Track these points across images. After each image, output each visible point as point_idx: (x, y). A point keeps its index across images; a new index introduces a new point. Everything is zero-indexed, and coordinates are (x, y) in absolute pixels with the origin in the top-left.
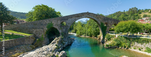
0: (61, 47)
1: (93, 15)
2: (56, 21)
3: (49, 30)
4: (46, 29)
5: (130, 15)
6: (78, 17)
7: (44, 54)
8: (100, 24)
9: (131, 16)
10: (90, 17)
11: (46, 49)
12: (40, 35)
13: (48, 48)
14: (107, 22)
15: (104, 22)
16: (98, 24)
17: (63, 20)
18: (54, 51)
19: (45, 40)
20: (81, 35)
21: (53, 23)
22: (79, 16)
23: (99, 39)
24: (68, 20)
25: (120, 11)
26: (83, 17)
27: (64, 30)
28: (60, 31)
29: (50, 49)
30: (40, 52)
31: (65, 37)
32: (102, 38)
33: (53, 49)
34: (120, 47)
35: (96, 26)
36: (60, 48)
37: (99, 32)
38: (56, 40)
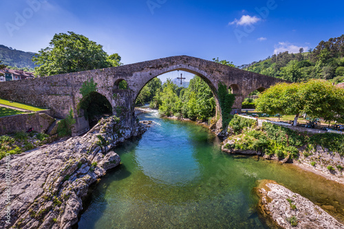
0: (112, 142)
1: (199, 63)
2: (104, 77)
3: (87, 99)
4: (79, 96)
5: (320, 62)
6: (158, 67)
7: (61, 158)
8: (217, 88)
9: (321, 66)
10: (191, 68)
11: (73, 144)
12: (66, 112)
13: (79, 143)
14: (236, 82)
15: (228, 84)
16: (212, 87)
17: (119, 75)
18: (92, 151)
19: (77, 123)
20: (169, 115)
21: (96, 81)
22: (161, 66)
23: (212, 128)
24: (134, 74)
25: (287, 53)
26: (171, 67)
27: (123, 101)
28: (113, 103)
29: (82, 146)
30: (51, 153)
31: (124, 119)
32: (219, 124)
33: (90, 146)
34: (266, 156)
35: (208, 92)
36: (108, 144)
37: (214, 109)
38: (101, 124)
